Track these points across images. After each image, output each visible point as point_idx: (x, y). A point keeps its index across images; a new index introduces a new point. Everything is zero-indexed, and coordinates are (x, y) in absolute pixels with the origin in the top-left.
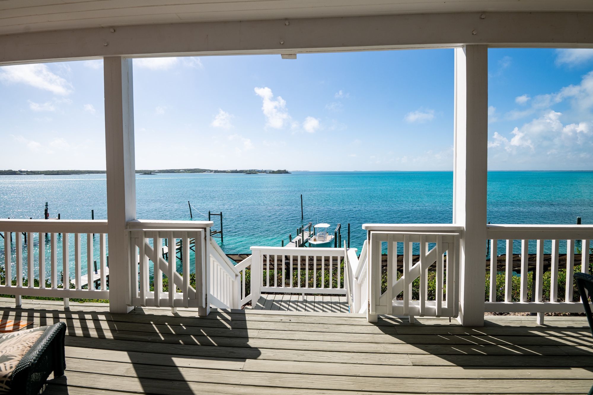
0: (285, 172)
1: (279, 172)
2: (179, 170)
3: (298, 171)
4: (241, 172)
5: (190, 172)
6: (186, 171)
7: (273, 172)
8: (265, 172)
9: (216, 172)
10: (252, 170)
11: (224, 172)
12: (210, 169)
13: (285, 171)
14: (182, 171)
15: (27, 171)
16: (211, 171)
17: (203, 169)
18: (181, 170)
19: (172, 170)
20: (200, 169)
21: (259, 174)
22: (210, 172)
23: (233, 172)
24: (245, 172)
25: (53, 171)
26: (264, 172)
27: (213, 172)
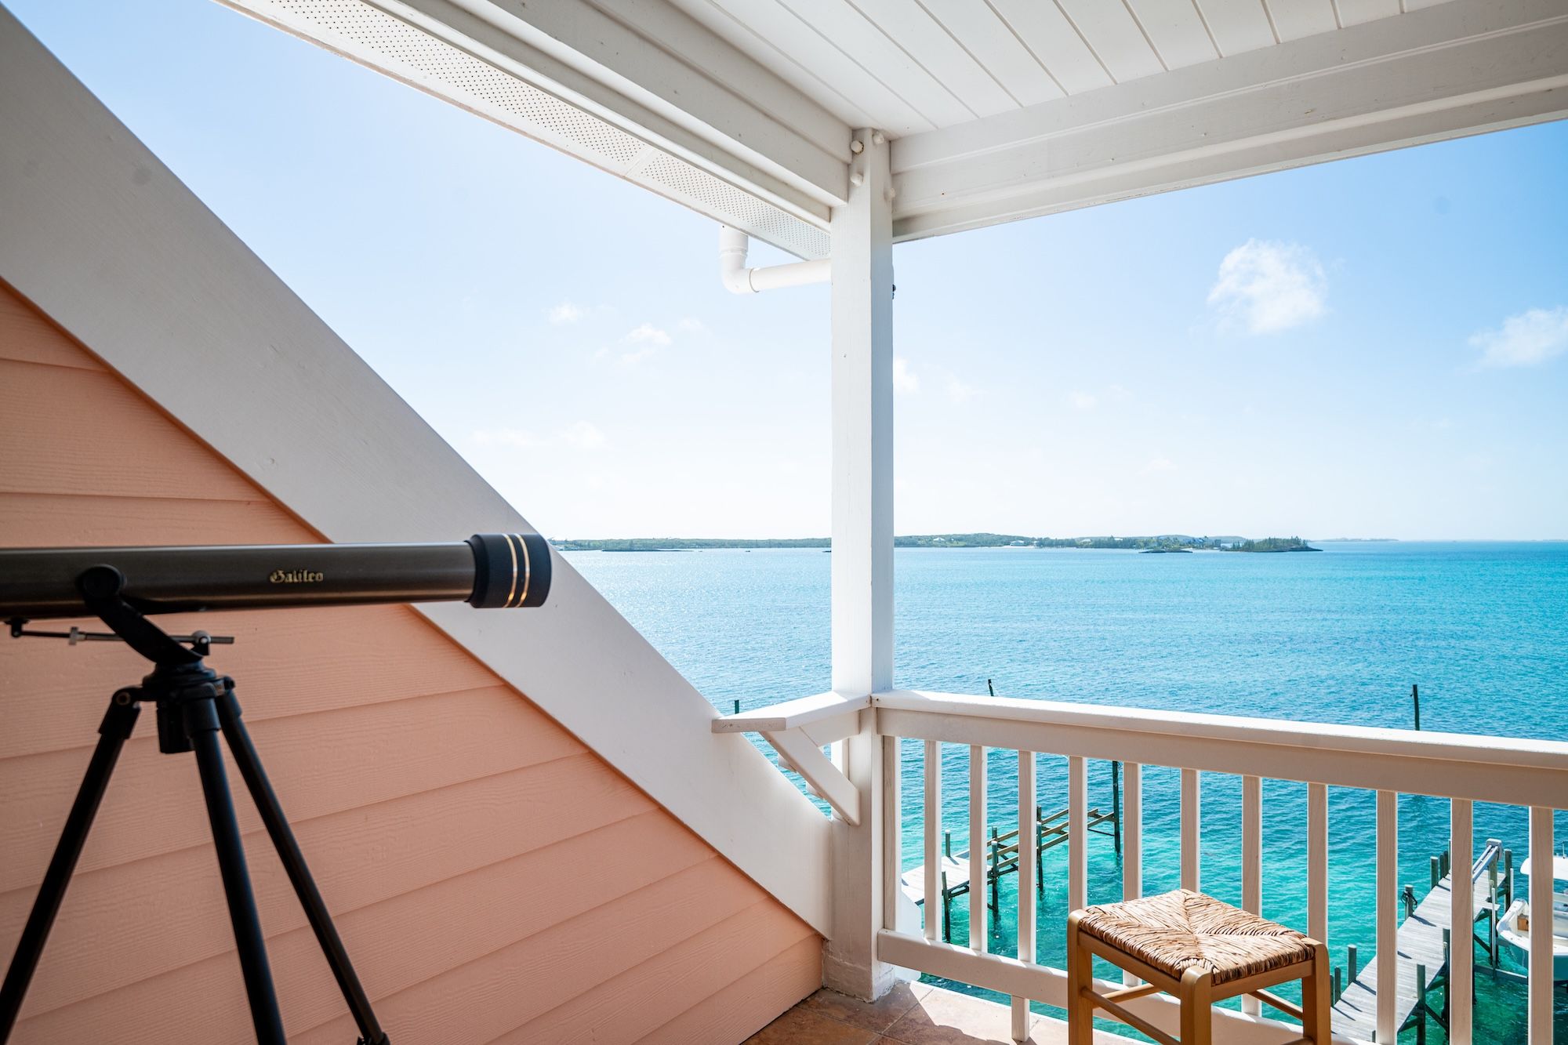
0: (1298, 546)
1: (1274, 546)
2: (932, 538)
3: (1346, 540)
4: (1129, 544)
5: (961, 543)
6: (950, 541)
7: (1249, 547)
8: (1216, 544)
9: (1043, 543)
10: (1168, 538)
11: (1071, 543)
12: (1024, 536)
13: (1296, 541)
14: (940, 542)
15: (566, 541)
16: (1028, 542)
17: (1001, 534)
18: (936, 537)
19: (911, 537)
20: (994, 535)
21: (1195, 551)
22: (1026, 544)
23: (1099, 544)
24: (1142, 544)
25: (620, 542)
26: (1212, 547)
27: (1032, 544)
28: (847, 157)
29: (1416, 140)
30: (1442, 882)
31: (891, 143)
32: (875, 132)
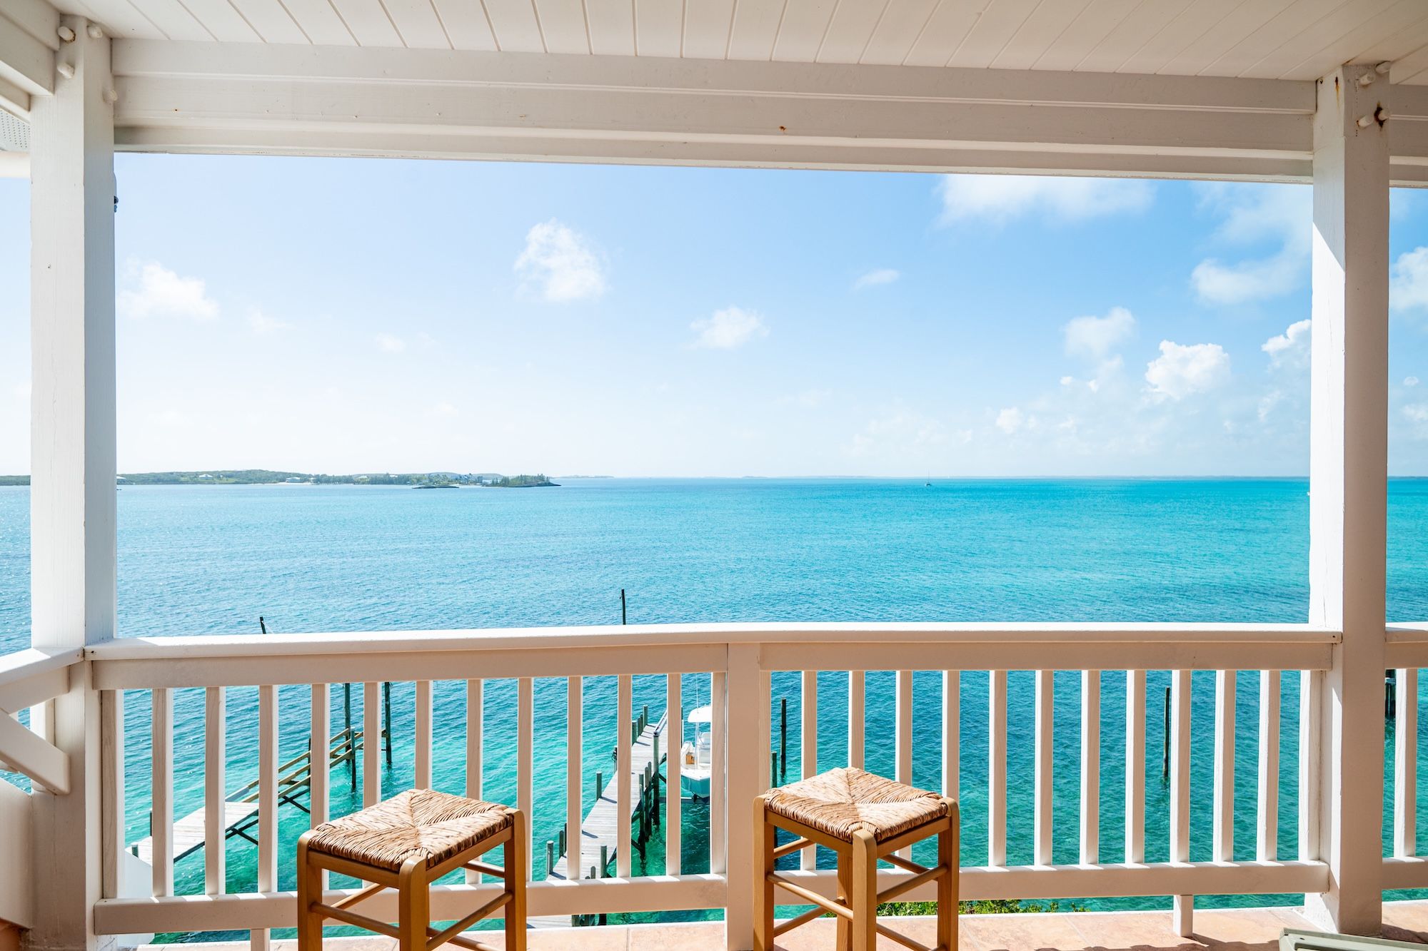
0: (542, 482)
1: (525, 482)
2: (197, 474)
3: (578, 477)
4: (403, 480)
5: (231, 480)
6: (219, 477)
7: (506, 483)
8: (479, 480)
9: (319, 480)
10: (438, 475)
11: (348, 480)
12: (301, 473)
13: (541, 478)
14: (207, 478)
16: (304, 478)
17: (276, 471)
18: (202, 473)
19: (172, 473)
20: (267, 472)
21: (461, 487)
22: (302, 481)
23: (375, 480)
24: (415, 481)
26: (475, 483)
27: (309, 481)
28: (54, 44)
29: (601, 159)
30: (639, 739)
31: (113, 41)
32: (90, 23)
